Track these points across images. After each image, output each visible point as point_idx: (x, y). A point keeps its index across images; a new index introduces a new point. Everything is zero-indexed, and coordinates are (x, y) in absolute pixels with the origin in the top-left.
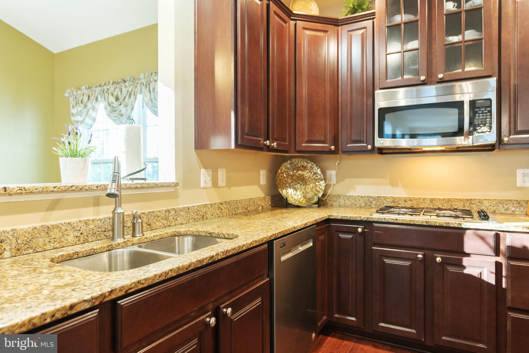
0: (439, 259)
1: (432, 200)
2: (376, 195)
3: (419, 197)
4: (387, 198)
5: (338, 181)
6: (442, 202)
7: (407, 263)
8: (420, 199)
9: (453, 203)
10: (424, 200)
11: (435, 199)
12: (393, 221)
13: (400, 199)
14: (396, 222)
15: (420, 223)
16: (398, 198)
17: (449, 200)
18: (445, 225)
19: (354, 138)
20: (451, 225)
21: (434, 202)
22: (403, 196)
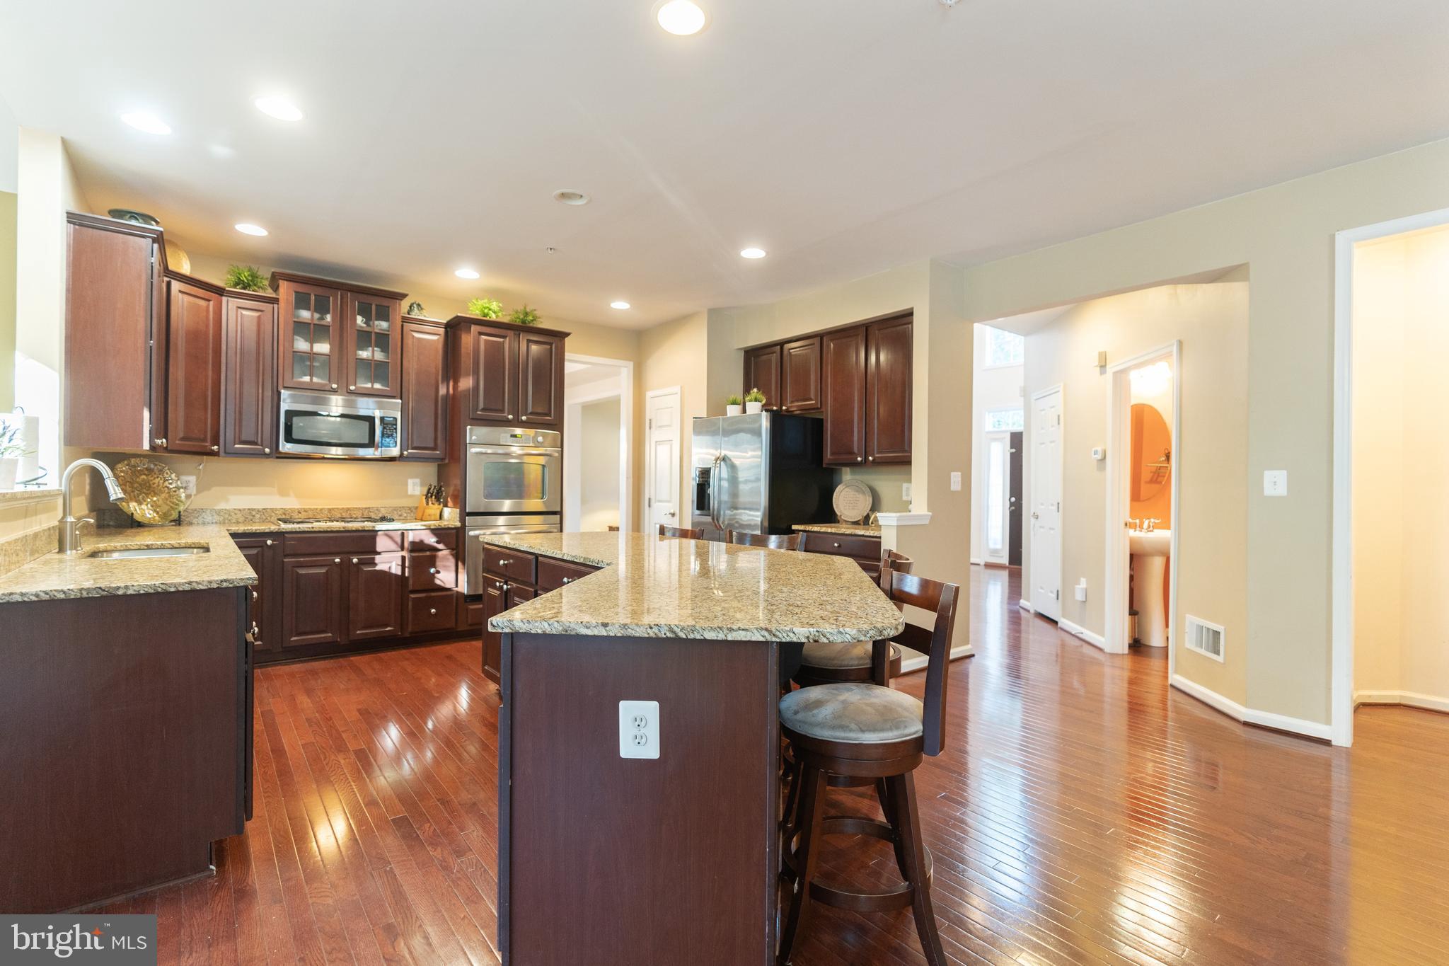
0: (355, 560)
1: (330, 510)
2: (260, 507)
3: (316, 507)
4: (276, 510)
5: (199, 492)
6: (341, 511)
7: (323, 570)
8: (317, 509)
9: (352, 512)
10: (321, 510)
11: (333, 509)
12: (309, 530)
13: (292, 510)
14: (312, 530)
15: (338, 529)
16: (289, 509)
17: (348, 509)
18: (360, 529)
19: (244, 438)
20: (366, 529)
21: (333, 512)
22: (296, 507)
